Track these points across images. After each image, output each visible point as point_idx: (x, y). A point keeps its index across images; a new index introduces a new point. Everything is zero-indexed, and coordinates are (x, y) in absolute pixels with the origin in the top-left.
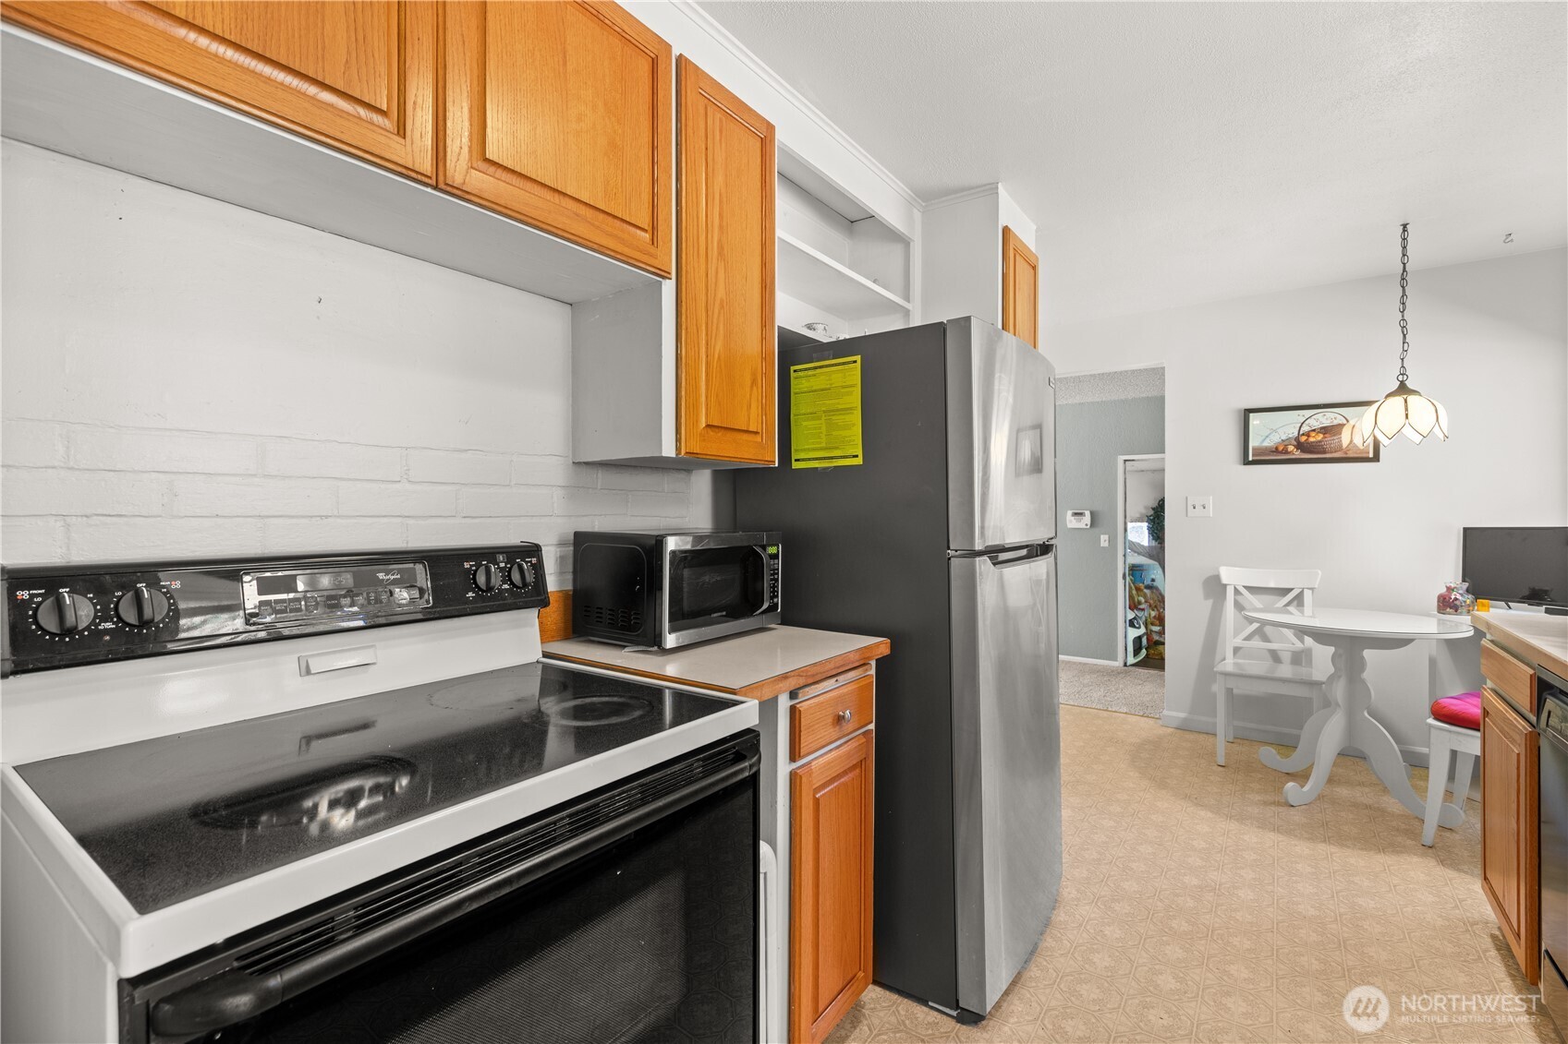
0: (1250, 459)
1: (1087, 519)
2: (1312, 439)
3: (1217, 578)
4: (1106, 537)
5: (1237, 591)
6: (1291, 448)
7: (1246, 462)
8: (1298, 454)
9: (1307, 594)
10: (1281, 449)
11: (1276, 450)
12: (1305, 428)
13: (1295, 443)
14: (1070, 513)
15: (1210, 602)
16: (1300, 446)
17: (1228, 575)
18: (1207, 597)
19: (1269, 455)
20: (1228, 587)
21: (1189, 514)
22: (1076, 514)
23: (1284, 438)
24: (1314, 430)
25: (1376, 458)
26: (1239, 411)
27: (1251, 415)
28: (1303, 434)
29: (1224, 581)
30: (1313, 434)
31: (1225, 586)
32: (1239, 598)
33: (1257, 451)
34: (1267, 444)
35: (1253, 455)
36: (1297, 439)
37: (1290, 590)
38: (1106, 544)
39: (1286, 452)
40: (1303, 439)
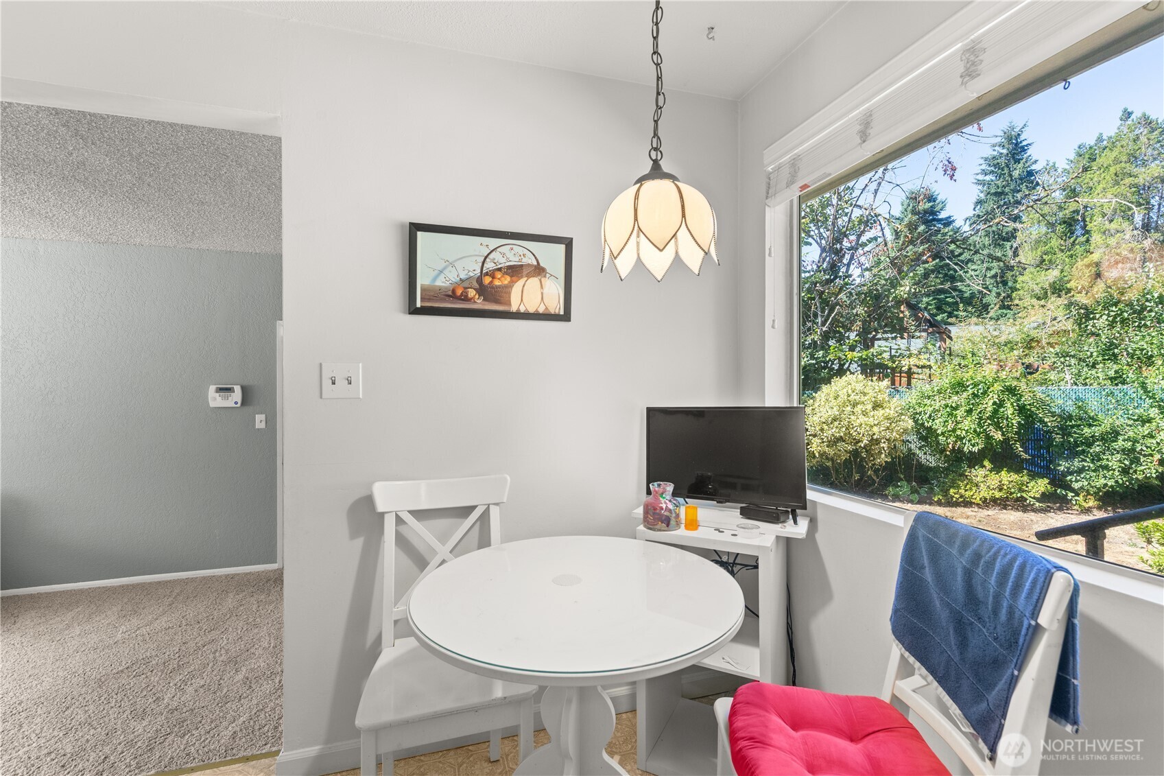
0: (419, 304)
1: (237, 395)
2: (497, 283)
3: (369, 500)
4: (263, 417)
5: (399, 521)
6: (472, 293)
7: (414, 311)
8: (479, 304)
9: (495, 513)
10: (459, 292)
11: (453, 295)
12: (489, 266)
13: (477, 286)
14: (212, 388)
15: (359, 542)
16: (482, 290)
17: (388, 497)
18: (354, 534)
19: (442, 300)
20: (386, 516)
21: (323, 397)
22: (220, 390)
23: (463, 276)
24: (499, 269)
25: (566, 317)
26: (402, 226)
27: (419, 234)
28: (487, 274)
29: (380, 508)
30: (499, 275)
31: (382, 515)
32: (402, 529)
33: (429, 293)
34: (440, 283)
35: (423, 299)
36: (479, 280)
37: (473, 508)
38: (263, 425)
39: (465, 298)
40: (487, 280)
